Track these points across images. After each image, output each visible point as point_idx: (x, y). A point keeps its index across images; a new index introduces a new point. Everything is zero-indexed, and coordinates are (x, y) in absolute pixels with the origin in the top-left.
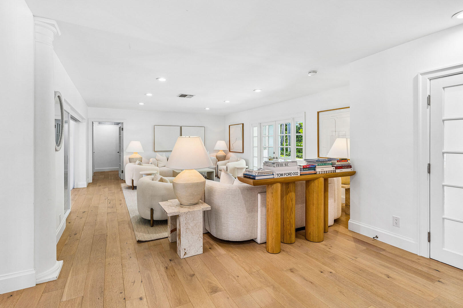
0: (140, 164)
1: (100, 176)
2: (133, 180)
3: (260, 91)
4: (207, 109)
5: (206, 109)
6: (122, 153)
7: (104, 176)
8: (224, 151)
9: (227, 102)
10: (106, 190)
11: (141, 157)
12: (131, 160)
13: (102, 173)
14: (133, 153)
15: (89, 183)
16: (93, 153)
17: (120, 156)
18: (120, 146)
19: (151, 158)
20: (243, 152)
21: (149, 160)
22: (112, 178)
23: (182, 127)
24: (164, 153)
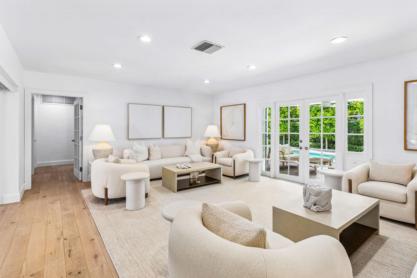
0: (117, 162)
1: (45, 175)
2: (106, 190)
3: (343, 40)
4: (207, 82)
5: (205, 81)
6: (80, 142)
7: (50, 174)
8: (215, 138)
9: (252, 67)
10: (58, 205)
11: (112, 148)
12: (96, 154)
13: (48, 169)
14: (98, 142)
15: (26, 191)
16: (33, 141)
17: (77, 147)
18: (76, 133)
19: (126, 149)
20: (245, 140)
21: (123, 153)
22: (64, 178)
23: (165, 108)
24: (143, 142)
